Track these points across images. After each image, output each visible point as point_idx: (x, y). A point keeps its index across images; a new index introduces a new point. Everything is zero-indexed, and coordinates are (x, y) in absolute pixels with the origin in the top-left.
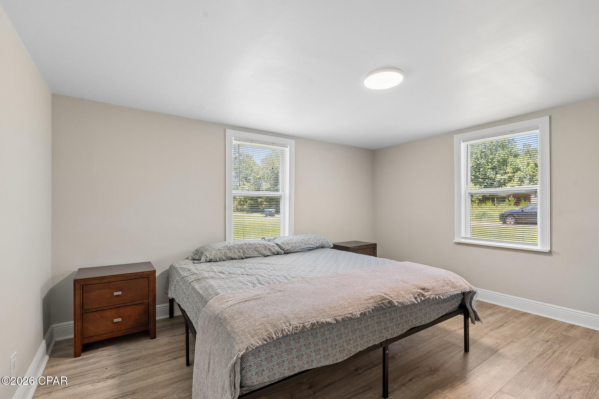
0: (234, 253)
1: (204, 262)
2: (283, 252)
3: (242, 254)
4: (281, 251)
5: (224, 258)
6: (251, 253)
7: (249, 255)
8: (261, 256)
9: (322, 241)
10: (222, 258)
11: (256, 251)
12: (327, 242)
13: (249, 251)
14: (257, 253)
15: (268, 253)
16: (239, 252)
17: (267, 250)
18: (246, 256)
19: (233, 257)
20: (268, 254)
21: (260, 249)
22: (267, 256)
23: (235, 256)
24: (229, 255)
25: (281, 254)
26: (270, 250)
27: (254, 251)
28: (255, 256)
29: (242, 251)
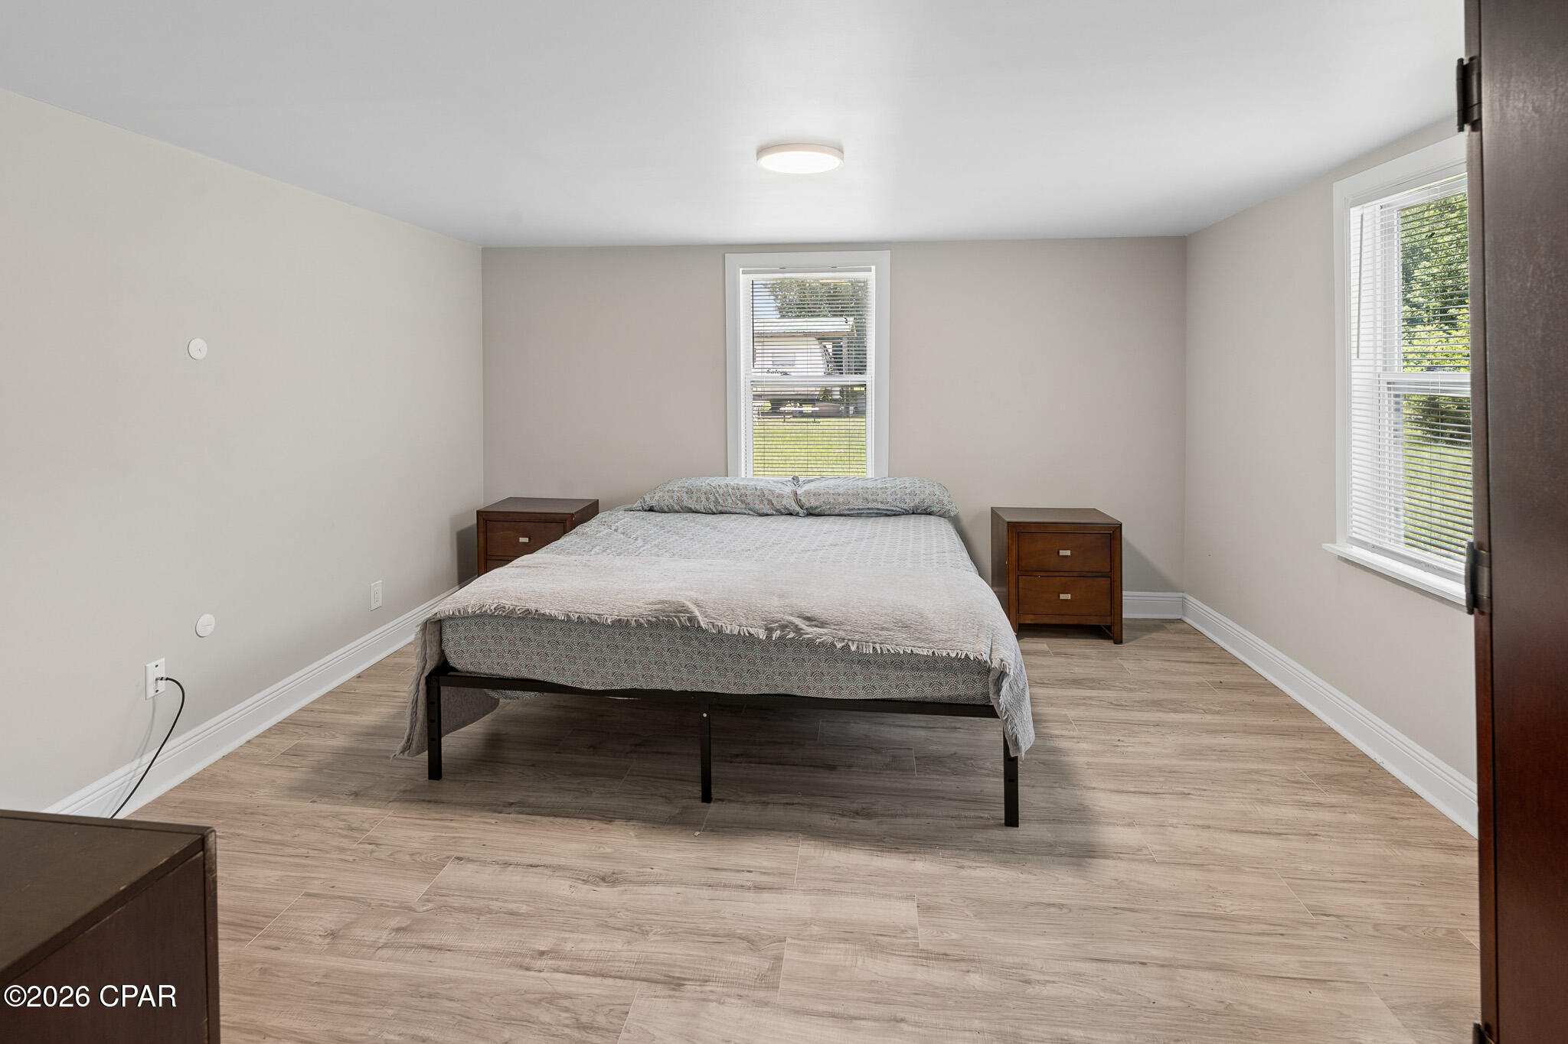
0: (697, 501)
1: (640, 510)
2: (801, 512)
3: (712, 503)
4: (798, 509)
5: (677, 507)
6: (729, 504)
7: (724, 509)
8: (752, 513)
9: (922, 497)
10: (673, 506)
11: (742, 501)
12: (940, 502)
13: (727, 500)
14: (743, 506)
15: (766, 509)
16: (708, 499)
17: (765, 502)
18: (720, 508)
19: (693, 507)
20: (765, 511)
21: (749, 499)
22: (767, 515)
23: (698, 507)
24: (685, 504)
25: (797, 515)
26: (770, 502)
27: (738, 502)
28: (738, 511)
29: (712, 498)
